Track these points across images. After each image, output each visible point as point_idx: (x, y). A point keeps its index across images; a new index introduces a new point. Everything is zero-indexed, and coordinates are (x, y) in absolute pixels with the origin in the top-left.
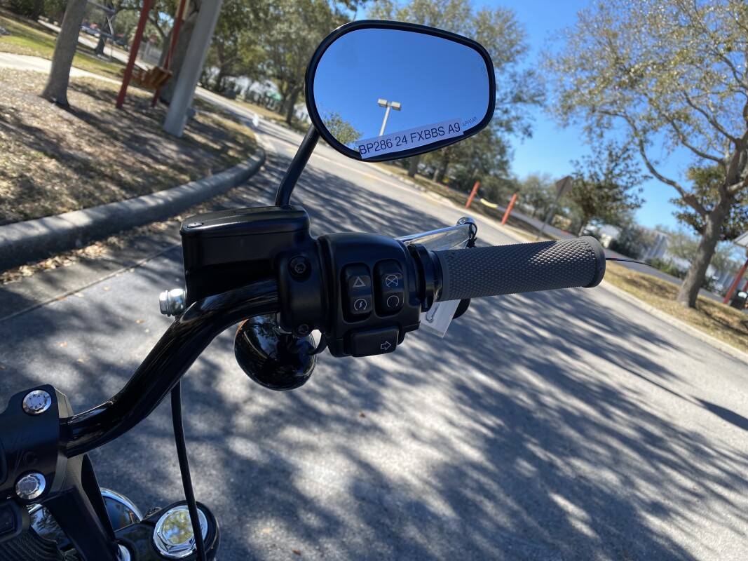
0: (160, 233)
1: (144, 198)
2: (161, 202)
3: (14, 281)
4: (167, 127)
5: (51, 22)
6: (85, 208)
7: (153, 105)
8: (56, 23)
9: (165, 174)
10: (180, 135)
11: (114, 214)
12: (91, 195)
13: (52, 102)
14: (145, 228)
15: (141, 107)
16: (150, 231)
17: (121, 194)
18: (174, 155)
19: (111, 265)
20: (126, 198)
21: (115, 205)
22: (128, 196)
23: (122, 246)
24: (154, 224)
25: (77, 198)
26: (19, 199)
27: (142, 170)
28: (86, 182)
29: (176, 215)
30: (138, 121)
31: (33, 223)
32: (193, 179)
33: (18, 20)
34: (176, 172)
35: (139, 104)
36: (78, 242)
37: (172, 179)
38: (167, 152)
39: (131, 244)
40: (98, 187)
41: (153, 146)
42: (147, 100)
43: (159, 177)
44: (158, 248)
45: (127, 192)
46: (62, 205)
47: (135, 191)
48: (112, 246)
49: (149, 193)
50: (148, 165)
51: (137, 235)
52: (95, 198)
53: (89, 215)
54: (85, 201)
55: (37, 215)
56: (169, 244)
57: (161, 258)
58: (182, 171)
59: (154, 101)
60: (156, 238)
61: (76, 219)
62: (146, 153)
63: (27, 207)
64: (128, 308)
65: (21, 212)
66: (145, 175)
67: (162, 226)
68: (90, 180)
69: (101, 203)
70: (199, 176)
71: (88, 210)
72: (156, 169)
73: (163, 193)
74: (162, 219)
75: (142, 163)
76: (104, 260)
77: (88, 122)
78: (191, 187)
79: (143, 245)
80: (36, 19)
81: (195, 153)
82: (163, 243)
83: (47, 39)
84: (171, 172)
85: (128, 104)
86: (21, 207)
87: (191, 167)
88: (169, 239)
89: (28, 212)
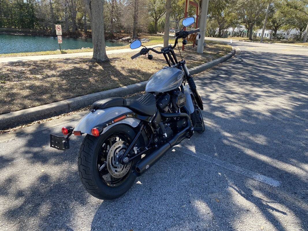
0: (196, 76)
1: (192, 69)
2: (196, 69)
4: (198, 51)
5: (160, 33)
7: (194, 47)
8: (162, 32)
9: (197, 63)
10: (202, 53)
15: (190, 48)
18: (200, 58)
27: (190, 63)
30: (189, 52)
32: (206, 63)
33: (151, 35)
35: (189, 48)
38: (198, 58)
41: (193, 57)
42: (191, 46)
43: (195, 64)
49: (193, 67)
50: (192, 62)
58: (202, 61)
59: (194, 46)
62: (191, 59)
67: (197, 75)
70: (208, 62)
72: (194, 62)
73: (196, 67)
75: (190, 61)
78: (205, 65)
80: (156, 33)
81: (207, 56)
83: (160, 38)
84: (199, 62)
85: (186, 49)
87: (205, 60)
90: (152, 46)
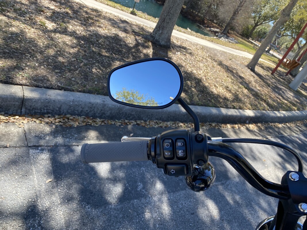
0: (279, 128)
1: (276, 112)
2: (282, 115)
3: (224, 128)
4: (291, 85)
5: (253, 40)
6: (253, 110)
7: (286, 76)
8: (254, 40)
9: (286, 105)
10: (296, 90)
11: (263, 115)
12: (256, 106)
13: (249, 68)
14: (273, 124)
15: (281, 75)
16: (274, 126)
17: (267, 108)
18: (291, 97)
19: (257, 134)
20: (269, 110)
21: (264, 111)
22: (270, 109)
23: (263, 128)
24: (277, 124)
25: (251, 105)
26: (233, 101)
27: (277, 100)
28: (256, 100)
29: (287, 123)
30: (279, 81)
31: (236, 110)
32: (298, 110)
33: (242, 38)
34: (291, 105)
35: (280, 74)
36: (247, 122)
37: (289, 107)
38: (289, 96)
39: (266, 128)
40: (259, 103)
41: (283, 92)
42: (283, 73)
43: (284, 105)
44: (277, 134)
45: (270, 108)
46: (246, 106)
47: (273, 108)
48: (259, 127)
49: (279, 111)
51: (269, 126)
52: (257, 107)
53: (254, 113)
54: (254, 107)
55: (238, 108)
56: (282, 134)
57: (277, 138)
58: (294, 105)
59: (287, 74)
60: (277, 130)
61: (249, 113)
62: (280, 94)
63: (235, 104)
64: (261, 153)
65: (233, 106)
66: (278, 103)
67: (280, 126)
68: (257, 100)
69: (259, 109)
70: (301, 109)
71: (254, 111)
72: (282, 101)
73: (284, 112)
74: (280, 122)
75: (278, 98)
76: (255, 131)
77: (260, 78)
78: (296, 113)
79: (271, 131)
80: (248, 38)
81: (301, 99)
82: (279, 133)
83: (250, 46)
84: (289, 104)
85: (276, 73)
86: (233, 104)
87: (298, 104)
88: (282, 132)
89: (235, 106)
90: (237, 50)
